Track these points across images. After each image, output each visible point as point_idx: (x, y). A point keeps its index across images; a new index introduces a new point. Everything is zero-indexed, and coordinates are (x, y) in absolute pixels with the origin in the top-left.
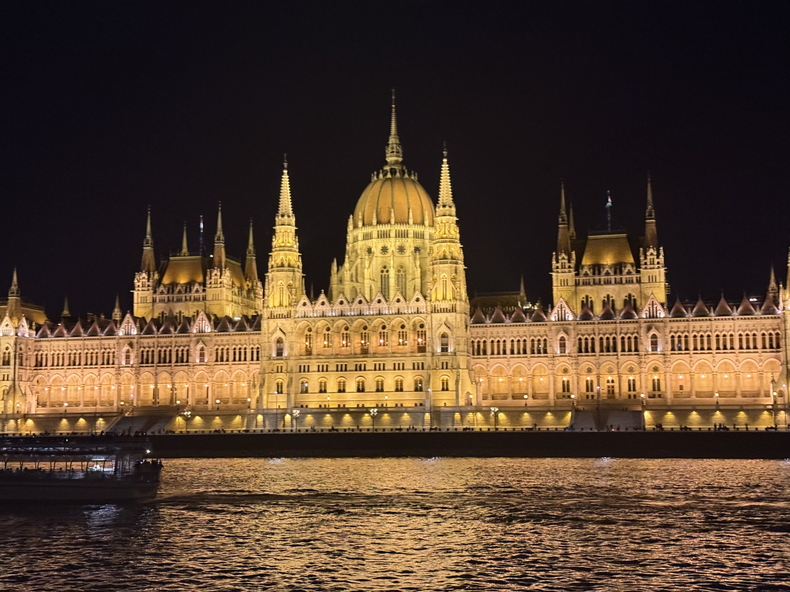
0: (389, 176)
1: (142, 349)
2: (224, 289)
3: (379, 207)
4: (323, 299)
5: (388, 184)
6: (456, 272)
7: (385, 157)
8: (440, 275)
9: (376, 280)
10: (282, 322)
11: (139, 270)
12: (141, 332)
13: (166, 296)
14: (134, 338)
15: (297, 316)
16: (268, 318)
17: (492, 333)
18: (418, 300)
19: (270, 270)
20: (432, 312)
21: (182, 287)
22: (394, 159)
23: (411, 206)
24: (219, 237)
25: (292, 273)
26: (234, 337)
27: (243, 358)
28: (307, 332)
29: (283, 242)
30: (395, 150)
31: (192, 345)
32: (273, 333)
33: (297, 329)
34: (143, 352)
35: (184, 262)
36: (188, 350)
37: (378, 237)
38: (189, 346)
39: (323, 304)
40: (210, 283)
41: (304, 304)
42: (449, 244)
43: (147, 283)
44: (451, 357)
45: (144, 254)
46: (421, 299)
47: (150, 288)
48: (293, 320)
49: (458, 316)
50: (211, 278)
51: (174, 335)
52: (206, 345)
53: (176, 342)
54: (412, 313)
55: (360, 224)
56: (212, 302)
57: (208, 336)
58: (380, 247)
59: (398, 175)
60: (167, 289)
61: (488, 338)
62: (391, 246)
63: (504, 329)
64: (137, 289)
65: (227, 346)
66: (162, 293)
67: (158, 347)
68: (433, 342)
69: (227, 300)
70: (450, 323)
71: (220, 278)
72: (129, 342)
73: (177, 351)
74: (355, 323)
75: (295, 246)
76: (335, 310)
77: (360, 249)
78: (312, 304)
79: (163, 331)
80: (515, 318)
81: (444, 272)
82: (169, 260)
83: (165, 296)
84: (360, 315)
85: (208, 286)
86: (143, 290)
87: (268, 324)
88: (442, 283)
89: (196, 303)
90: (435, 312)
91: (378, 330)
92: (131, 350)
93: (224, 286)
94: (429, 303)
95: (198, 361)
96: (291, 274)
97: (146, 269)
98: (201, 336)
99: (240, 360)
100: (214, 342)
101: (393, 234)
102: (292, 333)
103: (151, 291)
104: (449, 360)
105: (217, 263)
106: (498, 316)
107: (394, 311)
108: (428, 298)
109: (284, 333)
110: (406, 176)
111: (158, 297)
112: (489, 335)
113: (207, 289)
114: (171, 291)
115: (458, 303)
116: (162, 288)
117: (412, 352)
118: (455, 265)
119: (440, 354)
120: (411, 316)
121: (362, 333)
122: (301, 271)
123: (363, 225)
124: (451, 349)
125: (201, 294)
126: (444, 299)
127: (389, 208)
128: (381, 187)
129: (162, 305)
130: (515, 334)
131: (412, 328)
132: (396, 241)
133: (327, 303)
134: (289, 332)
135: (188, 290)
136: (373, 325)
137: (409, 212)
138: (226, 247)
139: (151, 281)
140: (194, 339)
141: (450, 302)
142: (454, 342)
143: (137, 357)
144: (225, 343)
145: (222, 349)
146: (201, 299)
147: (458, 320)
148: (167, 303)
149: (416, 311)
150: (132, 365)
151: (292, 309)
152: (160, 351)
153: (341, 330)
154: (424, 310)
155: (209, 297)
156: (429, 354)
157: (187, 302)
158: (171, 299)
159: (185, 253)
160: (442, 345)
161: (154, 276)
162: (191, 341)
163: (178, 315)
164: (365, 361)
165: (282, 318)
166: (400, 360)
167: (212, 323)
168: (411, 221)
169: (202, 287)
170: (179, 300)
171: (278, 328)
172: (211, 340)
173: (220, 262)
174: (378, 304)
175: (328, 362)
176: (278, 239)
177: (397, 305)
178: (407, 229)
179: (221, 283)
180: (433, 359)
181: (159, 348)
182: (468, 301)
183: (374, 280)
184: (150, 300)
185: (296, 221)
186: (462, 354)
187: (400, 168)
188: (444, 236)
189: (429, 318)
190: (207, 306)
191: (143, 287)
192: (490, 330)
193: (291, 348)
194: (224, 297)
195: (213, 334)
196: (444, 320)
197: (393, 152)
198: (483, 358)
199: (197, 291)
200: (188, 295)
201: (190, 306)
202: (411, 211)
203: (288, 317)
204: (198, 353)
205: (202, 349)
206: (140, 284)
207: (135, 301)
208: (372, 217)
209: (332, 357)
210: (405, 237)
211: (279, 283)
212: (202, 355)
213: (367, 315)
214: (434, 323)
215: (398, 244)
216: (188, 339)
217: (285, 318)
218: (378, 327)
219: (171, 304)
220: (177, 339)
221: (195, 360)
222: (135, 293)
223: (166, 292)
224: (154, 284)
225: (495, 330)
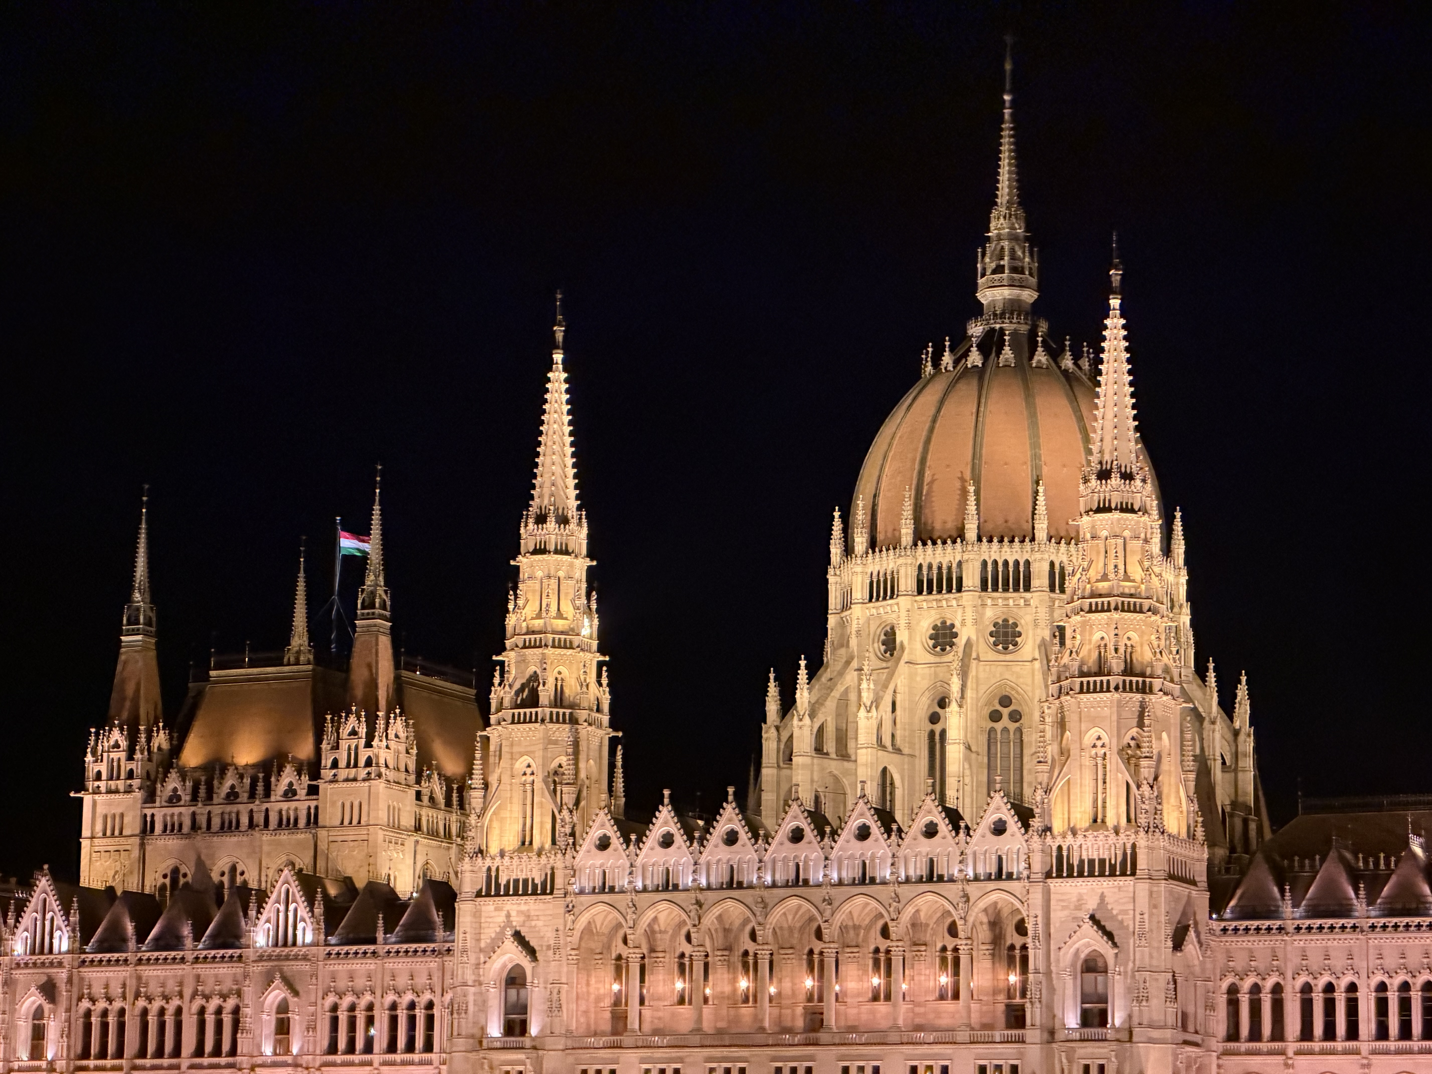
0: (975, 358)
1: (85, 1004)
2: (379, 785)
3: (927, 478)
4: (666, 823)
5: (968, 389)
6: (1141, 725)
7: (975, 288)
8: (1081, 734)
9: (906, 750)
10: (524, 908)
11: (103, 723)
12: (85, 940)
13: (186, 812)
14: (60, 964)
15: (576, 888)
16: (479, 894)
17: (1305, 957)
18: (999, 829)
19: (493, 719)
20: (1048, 875)
21: (241, 777)
22: (1006, 293)
23: (1045, 470)
24: (373, 594)
25: (567, 727)
26: (391, 964)
27: (419, 1042)
28: (618, 948)
29: (539, 616)
30: (1005, 262)
31: (249, 991)
32: (493, 949)
33: (577, 934)
34: (88, 1014)
35: (255, 686)
36: (236, 1011)
37: (920, 592)
38: (239, 994)
39: (667, 841)
40: (335, 764)
41: (604, 844)
42: (1116, 615)
43: (126, 766)
44: (1114, 1046)
45: (123, 657)
46: (1013, 825)
47: (136, 783)
48: (561, 903)
49: (1143, 888)
50: (336, 747)
51: (190, 956)
52: (296, 993)
53: (198, 978)
54: (976, 879)
55: (860, 542)
56: (338, 835)
57: (305, 958)
58: (925, 625)
59: (1007, 352)
60: (189, 784)
61: (1289, 975)
62: (963, 623)
63: (1350, 940)
64: (91, 785)
65: (368, 998)
66: (174, 800)
67: (137, 996)
68: (1052, 990)
69: (396, 827)
70: (1113, 918)
71: (368, 745)
72: (44, 979)
73: (202, 1011)
74: (776, 917)
75: (586, 631)
76: (708, 865)
77: (858, 632)
78: (627, 841)
79: (156, 939)
80: (1391, 899)
81: (1095, 722)
82: (207, 678)
83: (184, 812)
84: (796, 883)
85: (327, 774)
86: (109, 792)
87: (477, 914)
88: (1088, 762)
89: (284, 836)
90: (1059, 876)
91: (866, 939)
92: (47, 1007)
93: (380, 775)
94: (1036, 842)
95: (268, 1049)
96: (563, 732)
97: (125, 715)
98: (279, 958)
99: (410, 1047)
100: (323, 980)
101: (971, 578)
102: (556, 949)
103: (138, 795)
104: (1108, 1059)
105: (359, 692)
106: (1331, 888)
107: (917, 868)
108: (1036, 823)
109: (532, 952)
110: (1041, 357)
111: (160, 814)
112: (1294, 961)
113: (322, 786)
114: (202, 791)
115: (1142, 841)
116: (173, 782)
117: (985, 1027)
118: (1139, 696)
119: (1076, 1036)
120: (973, 889)
121: (811, 952)
122: (606, 719)
123: (873, 544)
124: (1117, 1017)
125: (302, 805)
126: (1097, 822)
127: (963, 480)
128: (942, 402)
129: (173, 843)
130: (1391, 961)
131: (984, 933)
132: (984, 605)
133: (679, 839)
134: (549, 947)
135: (260, 788)
136: (840, 918)
137: (1037, 492)
138: (395, 634)
139: (138, 756)
140: (257, 969)
141: (1113, 836)
142: (1129, 990)
143: (67, 1033)
144: (360, 983)
145: (352, 1008)
146: (302, 822)
147: (1143, 902)
148: (188, 836)
149: (994, 870)
150: (51, 1063)
151: (558, 862)
152: (145, 1012)
153: (737, 938)
154: (1023, 865)
155: (330, 816)
156: (1032, 1035)
157: (256, 834)
158: (202, 820)
159: (299, 652)
160: (1085, 999)
161: (149, 739)
162: (246, 976)
163: (226, 879)
164: (811, 1058)
165: (525, 893)
166: (935, 1057)
167: (319, 910)
168: (1041, 532)
169: (305, 780)
170: (229, 827)
171: (509, 932)
172: (314, 975)
173: (372, 684)
174: (859, 844)
175: (681, 1060)
176: (520, 602)
177: (926, 846)
178: (1026, 556)
179: (369, 763)
180: (1049, 1057)
181: (141, 1003)
182: (1200, 832)
183: (898, 751)
184: (132, 825)
185: (591, 537)
186: (1155, 1034)
187: (1024, 329)
188: (1104, 586)
189: (1036, 896)
190: (322, 846)
191: (111, 778)
192: (1300, 941)
193: (554, 1007)
194: (383, 816)
195: (323, 951)
196: (1092, 905)
197: (999, 269)
198: (1271, 1053)
199: (290, 793)
200: (258, 807)
201: (266, 848)
202: (1041, 489)
203: (544, 893)
204: (269, 1021)
205: (283, 1008)
206: (103, 768)
207: (86, 832)
208: (899, 516)
209: (696, 1040)
210: (1016, 589)
211: (520, 765)
212: (283, 1028)
213: (819, 885)
214: (1057, 915)
215: (991, 614)
216: (237, 969)
217: (534, 893)
218: (868, 928)
219: (200, 840)
220: (201, 969)
221: (259, 1046)
222: (88, 800)
223: (186, 798)
224: (152, 767)
225: (1315, 943)
